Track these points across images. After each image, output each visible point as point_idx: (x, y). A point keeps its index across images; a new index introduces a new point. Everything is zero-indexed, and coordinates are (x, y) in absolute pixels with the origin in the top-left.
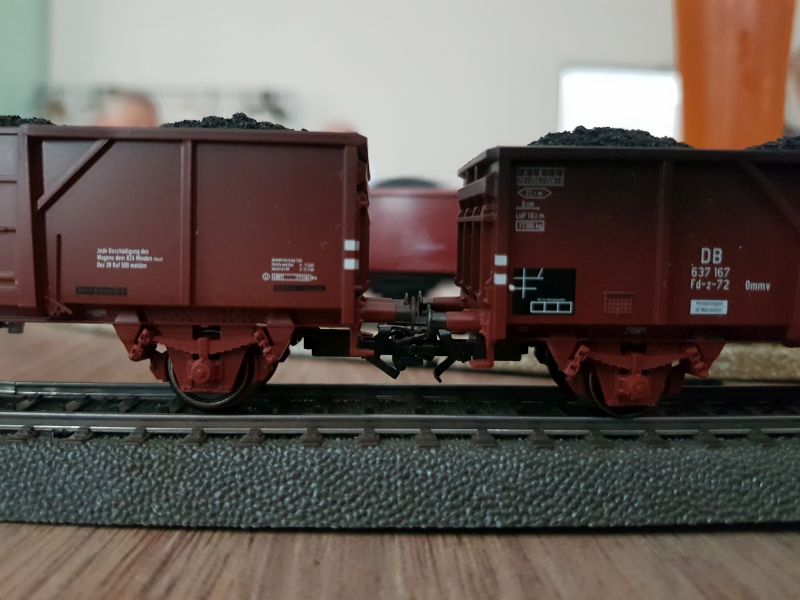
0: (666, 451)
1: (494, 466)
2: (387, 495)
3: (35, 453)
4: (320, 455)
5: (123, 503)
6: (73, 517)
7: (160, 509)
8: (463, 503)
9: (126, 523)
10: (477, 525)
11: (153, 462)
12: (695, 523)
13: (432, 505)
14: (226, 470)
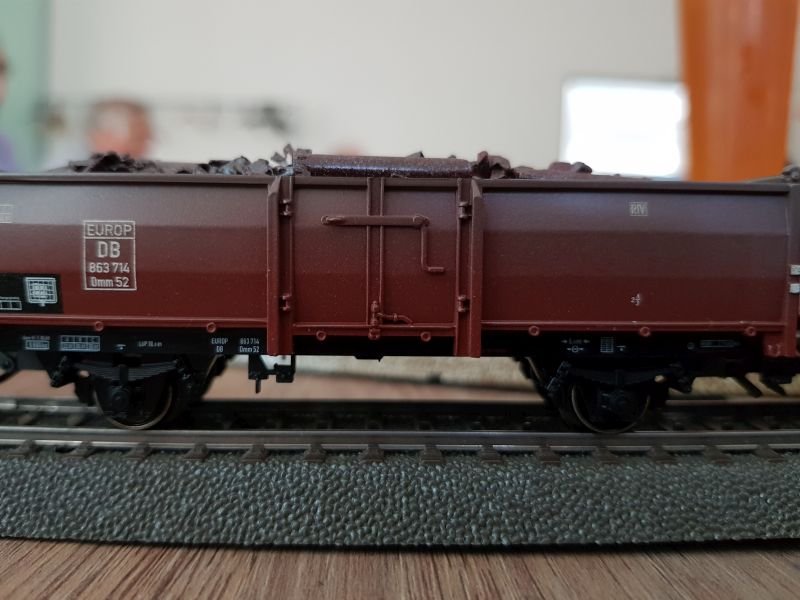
0: (673, 466)
1: (500, 483)
2: (392, 512)
3: (37, 468)
4: (324, 471)
5: (125, 519)
6: (74, 534)
7: (162, 526)
8: (469, 521)
9: (129, 539)
10: (484, 542)
11: (156, 477)
12: (702, 540)
13: (437, 522)
14: (229, 486)
